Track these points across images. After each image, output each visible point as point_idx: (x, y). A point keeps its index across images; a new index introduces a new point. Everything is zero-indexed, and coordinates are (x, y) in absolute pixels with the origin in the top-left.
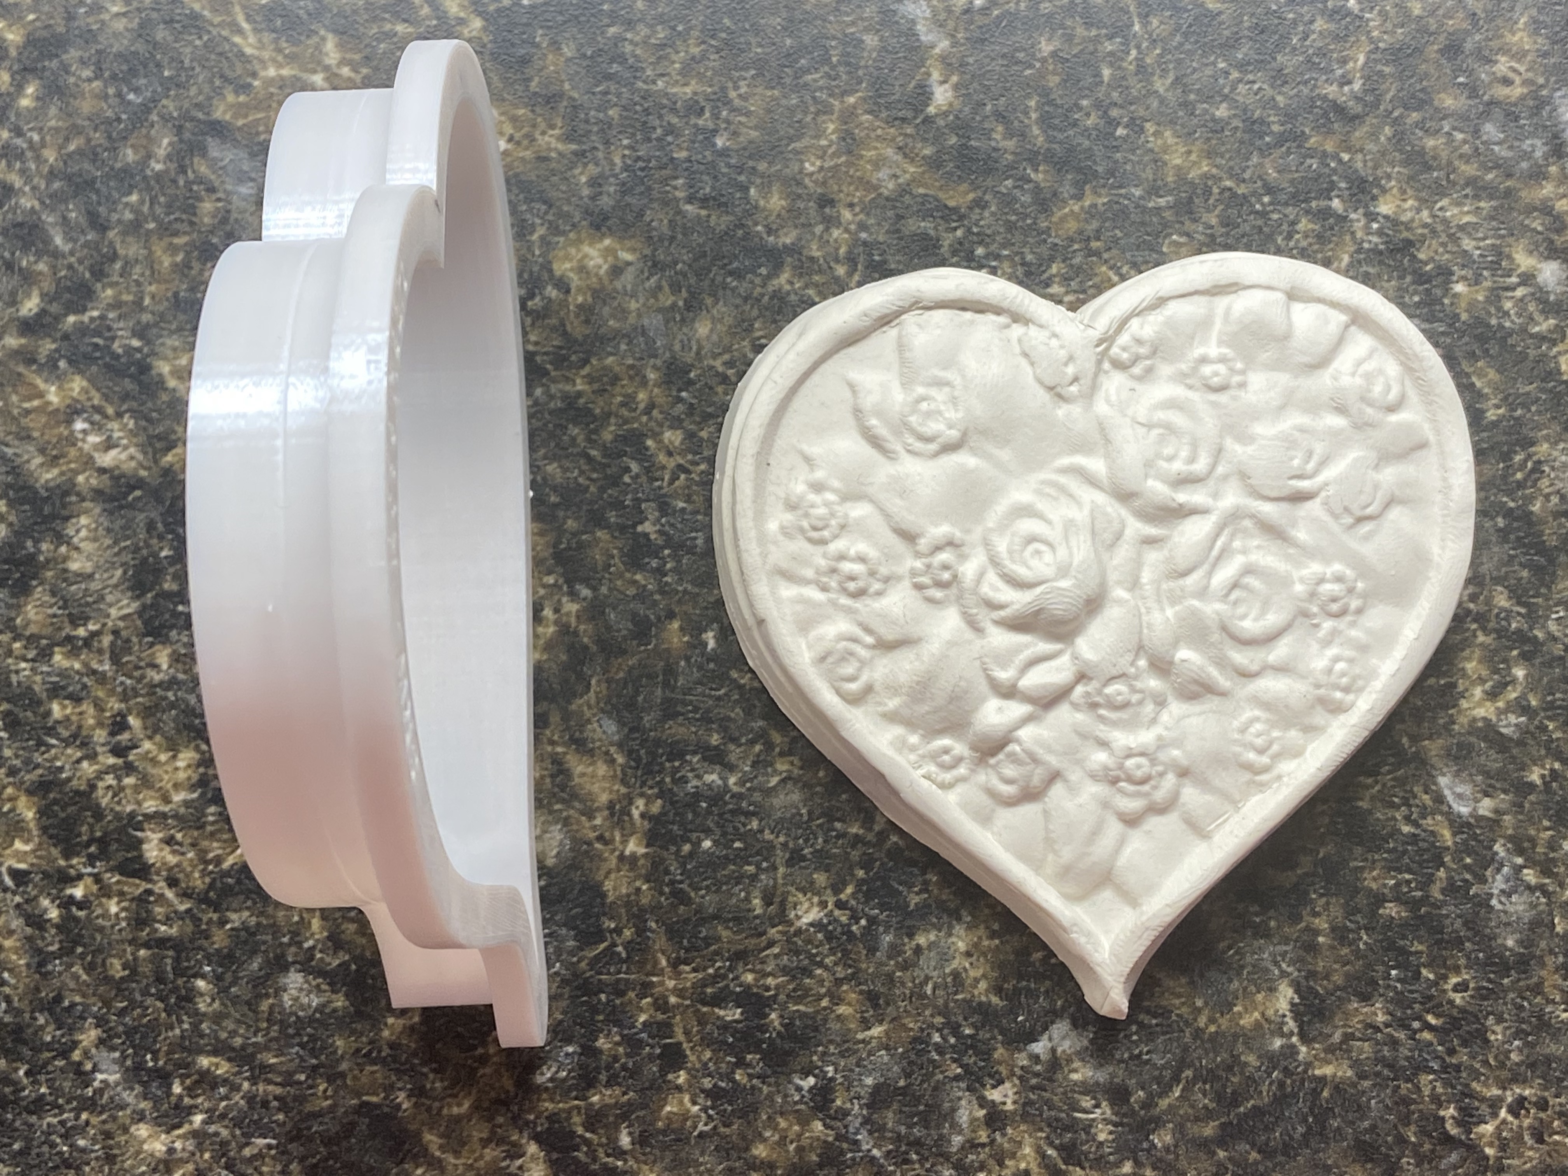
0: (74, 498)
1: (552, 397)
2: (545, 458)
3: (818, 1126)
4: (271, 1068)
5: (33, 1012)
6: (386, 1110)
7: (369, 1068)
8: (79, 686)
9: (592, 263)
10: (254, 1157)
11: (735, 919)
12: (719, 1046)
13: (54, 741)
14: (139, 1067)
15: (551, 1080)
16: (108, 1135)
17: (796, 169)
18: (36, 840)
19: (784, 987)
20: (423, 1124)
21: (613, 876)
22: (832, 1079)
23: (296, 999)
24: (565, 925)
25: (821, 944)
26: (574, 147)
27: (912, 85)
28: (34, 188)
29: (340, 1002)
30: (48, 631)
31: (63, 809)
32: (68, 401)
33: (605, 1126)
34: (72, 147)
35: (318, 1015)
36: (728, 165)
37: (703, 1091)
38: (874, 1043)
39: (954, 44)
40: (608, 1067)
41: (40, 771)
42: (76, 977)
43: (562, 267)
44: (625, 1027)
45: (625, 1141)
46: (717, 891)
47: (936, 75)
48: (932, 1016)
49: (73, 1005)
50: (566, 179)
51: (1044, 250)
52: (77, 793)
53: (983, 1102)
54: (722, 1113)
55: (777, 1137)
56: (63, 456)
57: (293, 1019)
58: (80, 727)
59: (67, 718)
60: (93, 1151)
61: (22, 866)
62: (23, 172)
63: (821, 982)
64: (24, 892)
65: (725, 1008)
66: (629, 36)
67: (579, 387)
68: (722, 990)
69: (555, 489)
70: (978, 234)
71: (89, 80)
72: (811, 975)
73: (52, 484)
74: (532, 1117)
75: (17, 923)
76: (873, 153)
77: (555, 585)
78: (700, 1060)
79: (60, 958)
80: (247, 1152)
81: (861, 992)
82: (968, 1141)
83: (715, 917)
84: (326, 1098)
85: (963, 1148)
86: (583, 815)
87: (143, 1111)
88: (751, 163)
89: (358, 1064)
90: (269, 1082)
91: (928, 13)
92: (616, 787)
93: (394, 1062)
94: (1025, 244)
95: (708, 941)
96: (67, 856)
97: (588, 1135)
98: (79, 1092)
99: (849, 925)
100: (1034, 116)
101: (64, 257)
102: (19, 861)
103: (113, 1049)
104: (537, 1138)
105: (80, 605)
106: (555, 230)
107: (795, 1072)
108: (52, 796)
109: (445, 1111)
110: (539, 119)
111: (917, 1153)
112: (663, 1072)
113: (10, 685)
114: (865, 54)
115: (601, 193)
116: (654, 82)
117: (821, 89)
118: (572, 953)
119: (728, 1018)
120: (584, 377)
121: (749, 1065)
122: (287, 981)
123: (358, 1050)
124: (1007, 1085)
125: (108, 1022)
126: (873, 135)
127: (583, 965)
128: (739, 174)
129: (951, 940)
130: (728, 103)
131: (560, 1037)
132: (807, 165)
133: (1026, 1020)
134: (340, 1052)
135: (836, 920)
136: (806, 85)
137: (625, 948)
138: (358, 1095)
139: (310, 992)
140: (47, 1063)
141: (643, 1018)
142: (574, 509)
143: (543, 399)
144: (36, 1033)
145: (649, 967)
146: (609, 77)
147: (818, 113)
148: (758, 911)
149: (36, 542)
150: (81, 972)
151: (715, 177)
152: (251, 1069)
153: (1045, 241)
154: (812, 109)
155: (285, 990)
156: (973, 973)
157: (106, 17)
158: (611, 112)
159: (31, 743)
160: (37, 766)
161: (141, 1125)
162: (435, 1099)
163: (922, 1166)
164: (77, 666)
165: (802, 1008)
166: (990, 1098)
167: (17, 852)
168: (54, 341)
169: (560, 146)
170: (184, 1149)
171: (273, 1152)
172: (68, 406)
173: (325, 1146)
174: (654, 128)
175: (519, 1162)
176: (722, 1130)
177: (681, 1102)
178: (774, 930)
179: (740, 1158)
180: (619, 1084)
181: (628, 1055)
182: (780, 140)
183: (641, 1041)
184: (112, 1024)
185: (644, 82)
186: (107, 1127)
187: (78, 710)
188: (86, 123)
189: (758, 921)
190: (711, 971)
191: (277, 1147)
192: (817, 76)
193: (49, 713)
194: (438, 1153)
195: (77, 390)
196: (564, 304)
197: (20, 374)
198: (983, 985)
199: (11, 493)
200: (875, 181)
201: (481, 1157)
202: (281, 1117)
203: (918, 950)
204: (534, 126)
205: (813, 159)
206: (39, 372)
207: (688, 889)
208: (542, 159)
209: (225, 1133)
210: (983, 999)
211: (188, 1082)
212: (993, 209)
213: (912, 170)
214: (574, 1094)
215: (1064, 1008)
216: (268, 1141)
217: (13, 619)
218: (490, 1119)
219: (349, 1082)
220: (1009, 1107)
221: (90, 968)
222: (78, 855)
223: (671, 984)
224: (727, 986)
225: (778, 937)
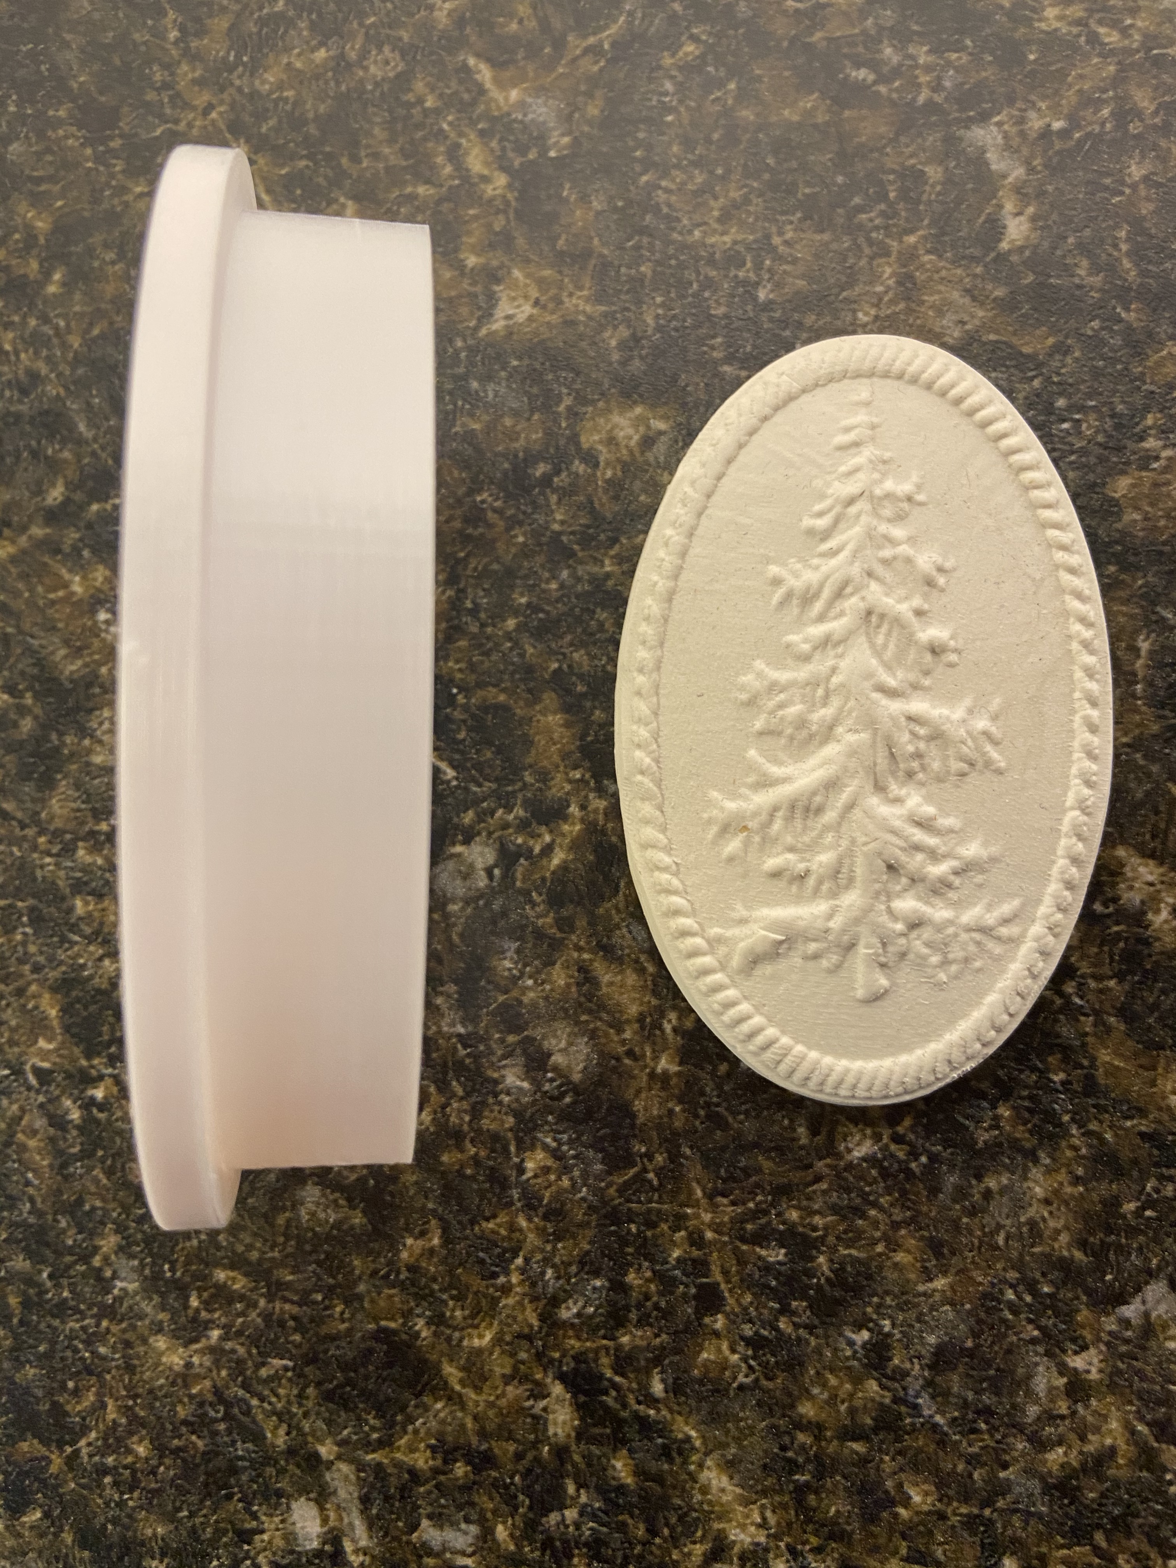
0: (97, 690)
1: (579, 580)
2: (571, 644)
3: (873, 1386)
4: (288, 1286)
5: (55, 1214)
6: (404, 1337)
7: (386, 1291)
8: (102, 882)
9: (622, 434)
10: (270, 1379)
11: (776, 1148)
12: (762, 1290)
13: (77, 938)
14: (157, 1276)
15: (579, 1315)
16: (128, 1344)
17: (849, 318)
18: (59, 1038)
19: (834, 1228)
20: (442, 1354)
21: (643, 1095)
22: (889, 1335)
23: (313, 1214)
24: (591, 1146)
25: (875, 1181)
26: (603, 308)
27: (980, 221)
28: (59, 375)
29: (358, 1219)
30: (71, 826)
31: (86, 1007)
32: (92, 591)
33: (637, 1371)
34: (96, 332)
35: (335, 1232)
36: (771, 320)
37: (742, 1338)
38: (937, 1297)
39: (1031, 170)
40: (639, 1306)
41: (64, 968)
42: (96, 1181)
43: (590, 439)
44: (657, 1262)
45: (657, 1388)
46: (757, 1117)
47: (1009, 207)
48: (1004, 1269)
49: (93, 1209)
50: (595, 343)
51: (1138, 400)
52: (99, 991)
53: (1063, 1369)
54: (765, 1365)
55: (825, 1396)
56: (87, 647)
57: (310, 1235)
58: (102, 924)
59: (90, 915)
60: (113, 1359)
61: (46, 1065)
62: (49, 360)
63: (875, 1224)
64: (47, 1092)
65: (767, 1248)
66: (664, 183)
67: (608, 569)
68: (763, 1227)
69: (581, 677)
70: (1059, 383)
71: (113, 263)
72: (863, 1216)
73: (75, 676)
74: (557, 1355)
75: (40, 1123)
76: (936, 297)
77: (582, 780)
78: (740, 1304)
79: (80, 1159)
80: (264, 1372)
81: (922, 1238)
82: (1045, 1411)
83: (756, 1145)
84: (343, 1322)
85: (1039, 1419)
86: (611, 1027)
87: (161, 1322)
88: (796, 316)
89: (375, 1286)
90: (285, 1300)
91: (1000, 140)
92: (646, 999)
93: (413, 1285)
94: (1114, 392)
95: (747, 1172)
96: (89, 1057)
97: (617, 1379)
98: (100, 1298)
99: (907, 1162)
100: (1124, 247)
101: (87, 443)
102: (43, 1060)
103: (132, 1256)
104: (562, 1377)
105: (103, 800)
106: (581, 399)
107: (846, 1324)
108: (74, 994)
109: (465, 1343)
110: (566, 280)
111: (986, 1423)
112: (700, 1314)
113: (35, 879)
114: (927, 188)
115: (631, 358)
116: (690, 232)
117: (877, 228)
118: (599, 1178)
119: (771, 1259)
120: (612, 557)
121: (794, 1313)
122: (304, 1194)
123: (375, 1273)
124: (1092, 1351)
125: (127, 1228)
126: (936, 277)
127: (612, 1191)
128: (784, 329)
129: (1025, 1185)
130: (773, 249)
131: (587, 1268)
132: (860, 315)
133: (1115, 1279)
134: (357, 1272)
135: (892, 1156)
136: (860, 227)
137: (657, 1175)
138: (376, 1319)
139: (327, 1207)
140: (69, 1267)
141: (676, 1254)
142: (602, 698)
143: (569, 582)
144: (58, 1235)
145: (683, 1197)
146: (642, 231)
147: (872, 258)
148: (804, 1141)
149: (61, 734)
150: (101, 1176)
151: (757, 333)
152: (268, 1286)
153: (1139, 388)
154: (867, 251)
155: (302, 1204)
156: (1052, 1224)
157: (129, 198)
158: (643, 269)
159: (55, 939)
160: (61, 963)
161: (159, 1337)
162: (455, 1328)
163: (992, 1436)
164: (100, 861)
165: (854, 1252)
166: (1072, 1365)
167: (41, 1049)
168: (78, 529)
169: (588, 308)
170: (201, 1365)
171: (290, 1374)
172: (92, 596)
173: (342, 1371)
174: (691, 284)
175: (542, 1404)
176: (764, 1383)
177: (719, 1350)
178: (821, 1164)
179: (784, 1416)
180: (651, 1325)
181: (661, 1294)
182: (829, 288)
183: (674, 1278)
184: (132, 1231)
185: (681, 233)
186: (127, 1336)
187: (100, 906)
188: (109, 307)
189: (803, 1153)
190: (751, 1205)
191: (294, 1369)
192: (872, 214)
193: (71, 910)
194: (458, 1388)
195: (100, 579)
196: (591, 479)
197: (45, 564)
198: (1064, 1238)
199: (37, 685)
200: (938, 330)
201: (504, 1394)
202: (297, 1338)
203: (988, 1194)
204: (561, 288)
205: (867, 308)
206: (63, 563)
207: (726, 1113)
208: (569, 323)
209: (241, 1351)
210: (1065, 1253)
211: (205, 1295)
212: (1077, 354)
213: (981, 314)
214: (602, 1332)
215: (1159, 1268)
216: (284, 1362)
217: (38, 813)
218: (513, 1355)
219: (366, 1305)
220: (1094, 1375)
221: (110, 1172)
222: (99, 1054)
223: (707, 1217)
224: (769, 1223)
225: (826, 1171)
